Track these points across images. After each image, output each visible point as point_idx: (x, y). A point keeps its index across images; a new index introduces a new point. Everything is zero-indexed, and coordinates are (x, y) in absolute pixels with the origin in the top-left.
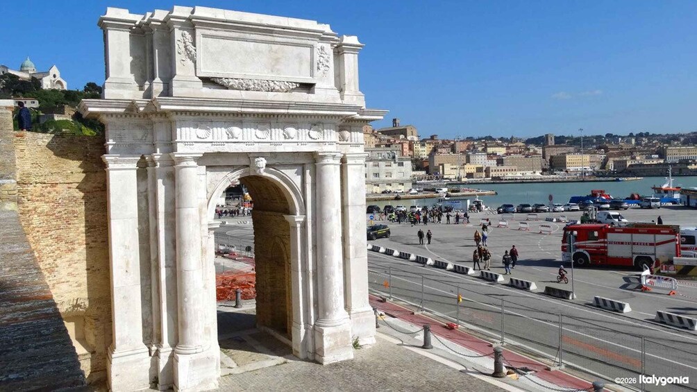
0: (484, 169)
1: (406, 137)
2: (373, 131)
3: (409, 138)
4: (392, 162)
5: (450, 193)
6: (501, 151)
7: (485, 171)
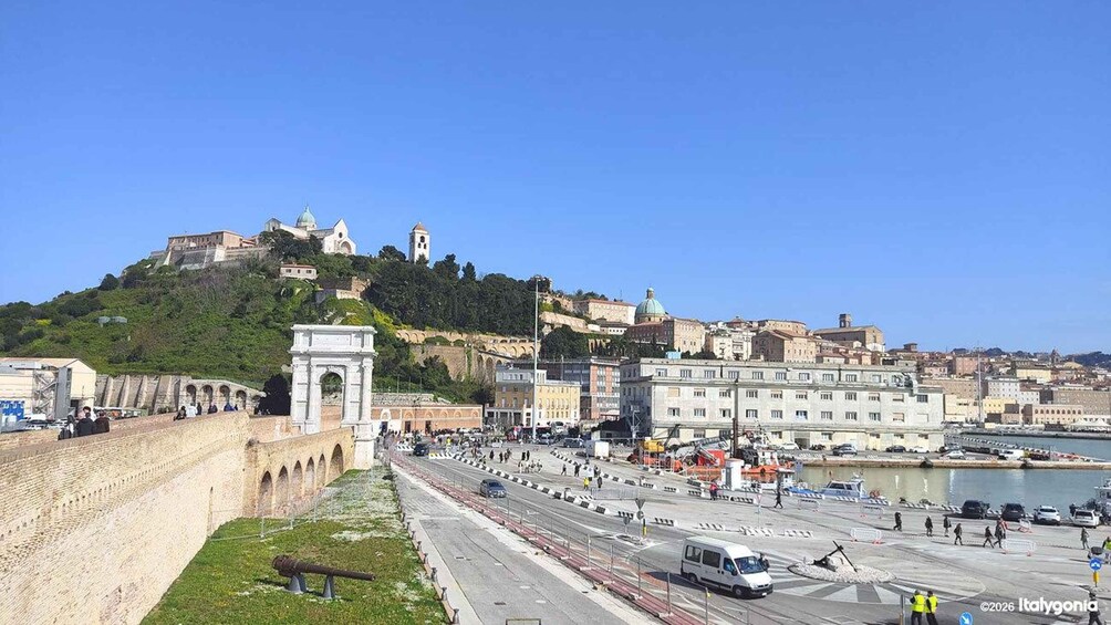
0: (1021, 408)
1: (864, 344)
2: (807, 334)
3: (869, 346)
4: (906, 394)
5: (1030, 461)
6: (1044, 377)
7: (1023, 412)
